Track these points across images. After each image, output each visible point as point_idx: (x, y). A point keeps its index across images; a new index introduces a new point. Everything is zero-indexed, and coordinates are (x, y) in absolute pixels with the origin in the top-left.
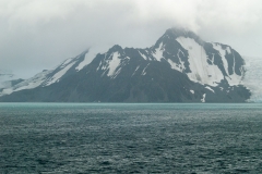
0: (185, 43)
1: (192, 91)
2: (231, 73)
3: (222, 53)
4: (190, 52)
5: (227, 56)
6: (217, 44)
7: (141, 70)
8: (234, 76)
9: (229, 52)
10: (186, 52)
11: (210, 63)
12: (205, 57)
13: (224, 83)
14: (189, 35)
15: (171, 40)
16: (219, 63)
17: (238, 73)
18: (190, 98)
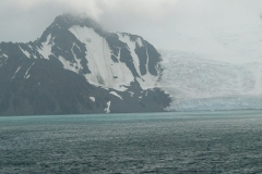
0: (81, 34)
1: (93, 99)
2: (144, 73)
3: (132, 46)
4: (88, 46)
5: (138, 50)
6: (123, 34)
7: (22, 72)
8: (148, 76)
9: (141, 44)
10: (83, 46)
11: (115, 60)
12: (109, 52)
13: (135, 86)
14: (86, 23)
15: (62, 30)
16: (127, 59)
17: (154, 72)
18: (90, 108)
